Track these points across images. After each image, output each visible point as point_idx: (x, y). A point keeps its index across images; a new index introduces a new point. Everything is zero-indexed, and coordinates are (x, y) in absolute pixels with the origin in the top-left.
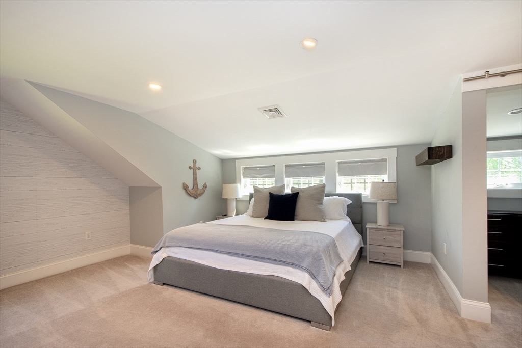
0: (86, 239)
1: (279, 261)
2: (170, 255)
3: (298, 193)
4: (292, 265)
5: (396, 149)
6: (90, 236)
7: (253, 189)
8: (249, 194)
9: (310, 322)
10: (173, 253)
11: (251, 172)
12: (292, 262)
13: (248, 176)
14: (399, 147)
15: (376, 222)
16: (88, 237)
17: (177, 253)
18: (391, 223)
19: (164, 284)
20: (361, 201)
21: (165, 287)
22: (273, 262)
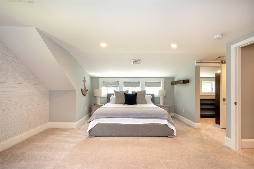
0: (30, 121)
1: (155, 118)
2: (99, 122)
3: (137, 93)
4: (160, 118)
5: (164, 79)
6: (32, 119)
7: (114, 92)
8: (107, 94)
9: (167, 136)
10: (101, 121)
11: (107, 84)
12: (160, 117)
13: (106, 86)
14: (165, 78)
15: (159, 104)
16: (31, 120)
17: (103, 121)
18: (164, 104)
19: (96, 136)
20: (154, 96)
21: (97, 137)
22: (153, 118)
